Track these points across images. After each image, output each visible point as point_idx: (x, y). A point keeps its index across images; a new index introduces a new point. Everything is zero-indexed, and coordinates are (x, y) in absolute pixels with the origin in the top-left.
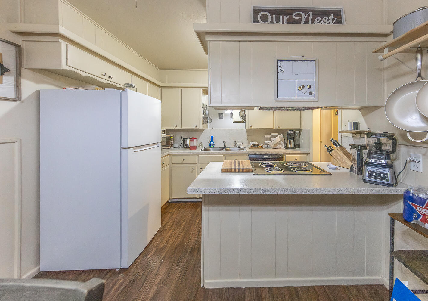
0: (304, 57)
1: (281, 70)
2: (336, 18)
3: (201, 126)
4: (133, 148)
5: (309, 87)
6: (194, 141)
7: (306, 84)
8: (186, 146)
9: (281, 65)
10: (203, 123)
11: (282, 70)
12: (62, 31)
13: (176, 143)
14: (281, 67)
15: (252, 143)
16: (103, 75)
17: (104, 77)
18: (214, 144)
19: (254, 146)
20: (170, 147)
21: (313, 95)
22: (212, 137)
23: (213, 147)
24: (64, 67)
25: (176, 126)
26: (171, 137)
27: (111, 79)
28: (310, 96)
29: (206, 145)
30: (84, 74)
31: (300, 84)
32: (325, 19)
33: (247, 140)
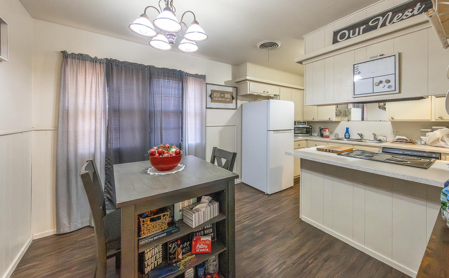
0: (383, 55)
1: (357, 72)
2: (424, 5)
3: (334, 119)
4: (273, 131)
5: (388, 81)
6: (326, 131)
7: (383, 79)
8: (322, 135)
9: (358, 68)
10: (337, 115)
11: (359, 71)
12: (248, 78)
13: (314, 132)
14: (357, 70)
15: (398, 137)
16: (264, 92)
17: (264, 93)
18: (349, 135)
19: (400, 141)
20: (309, 135)
21: (393, 89)
22: (347, 129)
23: (349, 138)
24: (249, 93)
25: (313, 119)
26: (310, 127)
27: (268, 93)
28: (390, 90)
29: (342, 135)
30: (256, 94)
31: (377, 80)
32: (408, 12)
33: (392, 133)
